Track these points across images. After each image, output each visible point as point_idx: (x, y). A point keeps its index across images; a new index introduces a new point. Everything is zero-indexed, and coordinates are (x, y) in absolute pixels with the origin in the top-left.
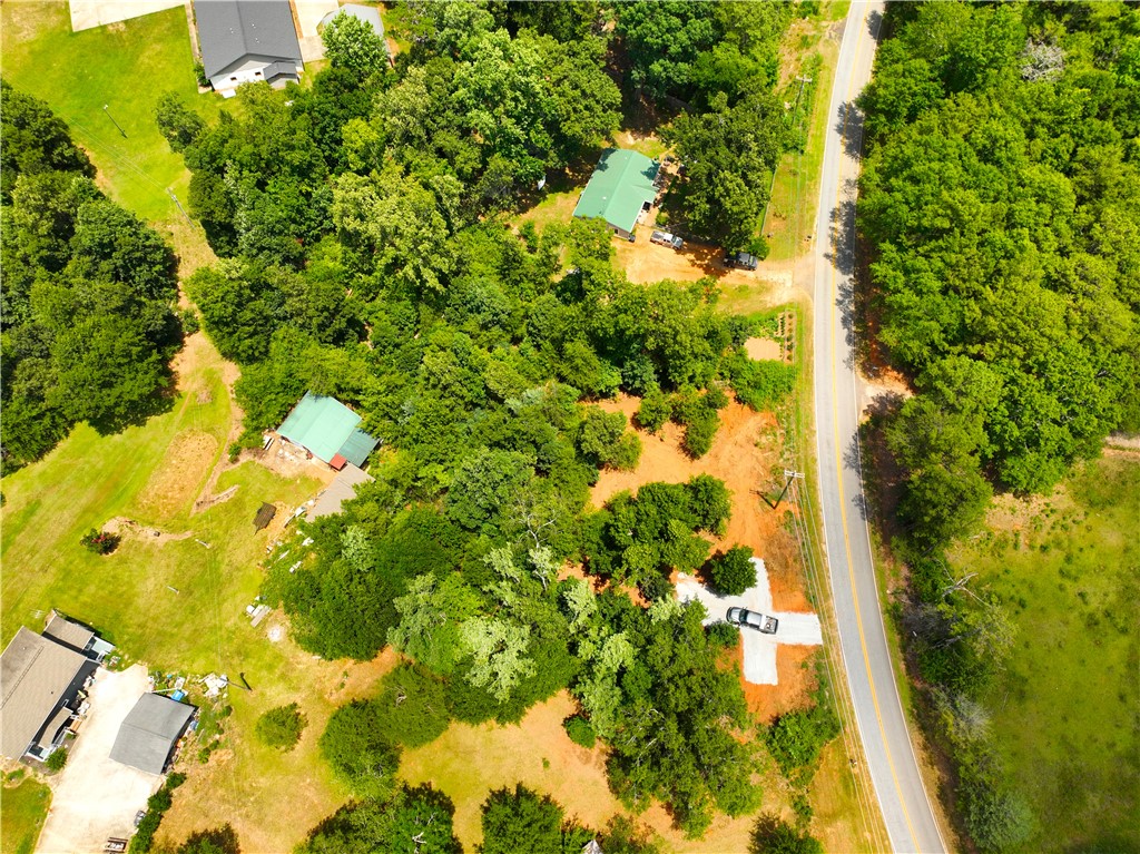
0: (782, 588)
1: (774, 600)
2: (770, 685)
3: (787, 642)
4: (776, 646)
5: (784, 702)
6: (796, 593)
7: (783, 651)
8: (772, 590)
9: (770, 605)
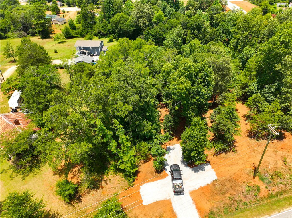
0: (207, 194)
1: (196, 191)
2: (142, 201)
3: (174, 205)
4: (168, 199)
5: (134, 212)
6: (209, 203)
7: (167, 204)
8: (201, 188)
9: (192, 189)
